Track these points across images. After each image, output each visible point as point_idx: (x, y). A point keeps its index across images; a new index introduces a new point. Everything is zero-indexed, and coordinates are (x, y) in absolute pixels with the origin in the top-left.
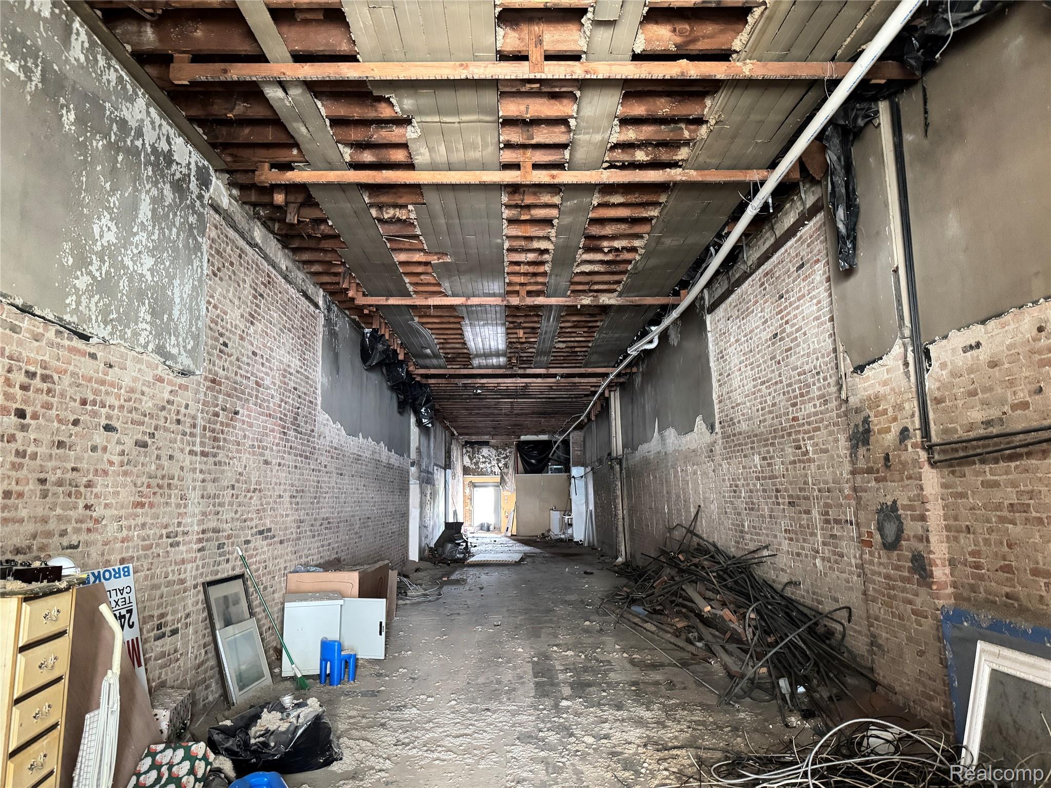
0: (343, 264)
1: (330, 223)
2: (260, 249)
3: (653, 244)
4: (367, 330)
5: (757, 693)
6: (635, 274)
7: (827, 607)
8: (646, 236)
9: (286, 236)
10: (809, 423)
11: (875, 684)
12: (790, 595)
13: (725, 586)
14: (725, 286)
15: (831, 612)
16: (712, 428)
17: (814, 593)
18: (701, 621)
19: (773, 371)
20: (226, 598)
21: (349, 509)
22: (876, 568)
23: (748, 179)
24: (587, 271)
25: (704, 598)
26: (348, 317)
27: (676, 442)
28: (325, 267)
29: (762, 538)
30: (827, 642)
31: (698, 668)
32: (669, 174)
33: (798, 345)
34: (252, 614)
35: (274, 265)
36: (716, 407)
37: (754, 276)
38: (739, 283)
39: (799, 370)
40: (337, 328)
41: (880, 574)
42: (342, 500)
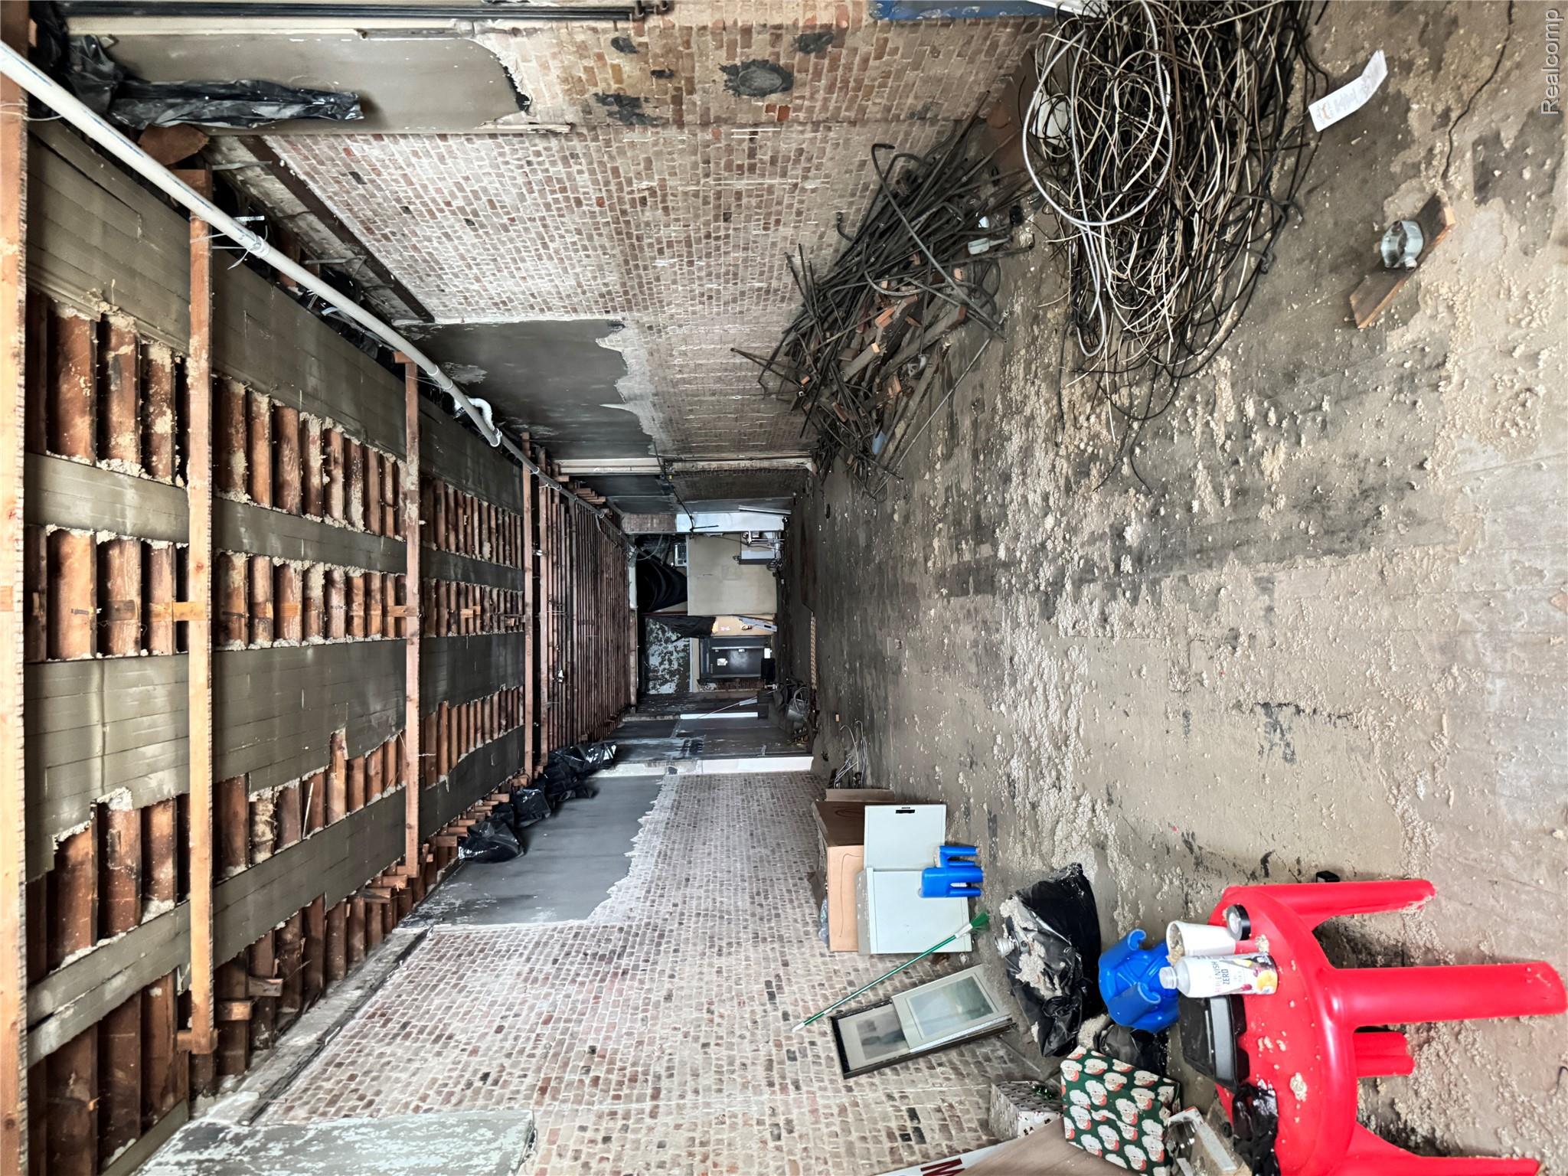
0: (350, 900)
1: (282, 925)
2: (326, 1034)
3: (317, 404)
4: (461, 855)
5: (988, 284)
6: (369, 436)
7: (872, 178)
8: (303, 415)
9: (304, 993)
10: (607, 183)
11: (975, 120)
12: (856, 229)
13: (844, 320)
14: (389, 293)
15: (880, 173)
16: (616, 325)
17: (853, 195)
18: (891, 357)
19: (526, 229)
20: (865, 1042)
21: (738, 865)
22: (819, 104)
23: (207, 254)
24: (361, 509)
25: (861, 351)
26: (439, 885)
27: (638, 379)
28: (356, 928)
29: (777, 263)
30: (920, 181)
31: (954, 367)
32: (197, 380)
33: (485, 190)
34: (887, 1001)
35: (353, 1011)
36: (583, 317)
37: (372, 249)
38: (383, 272)
39: (524, 190)
40: (458, 903)
41: (826, 100)
42: (726, 876)
